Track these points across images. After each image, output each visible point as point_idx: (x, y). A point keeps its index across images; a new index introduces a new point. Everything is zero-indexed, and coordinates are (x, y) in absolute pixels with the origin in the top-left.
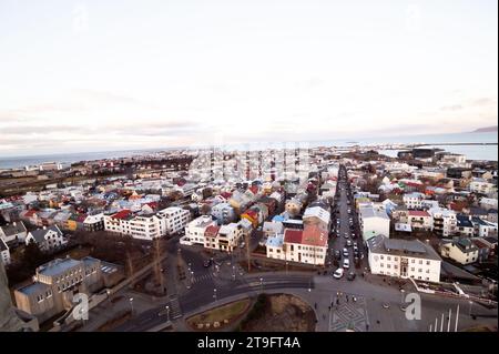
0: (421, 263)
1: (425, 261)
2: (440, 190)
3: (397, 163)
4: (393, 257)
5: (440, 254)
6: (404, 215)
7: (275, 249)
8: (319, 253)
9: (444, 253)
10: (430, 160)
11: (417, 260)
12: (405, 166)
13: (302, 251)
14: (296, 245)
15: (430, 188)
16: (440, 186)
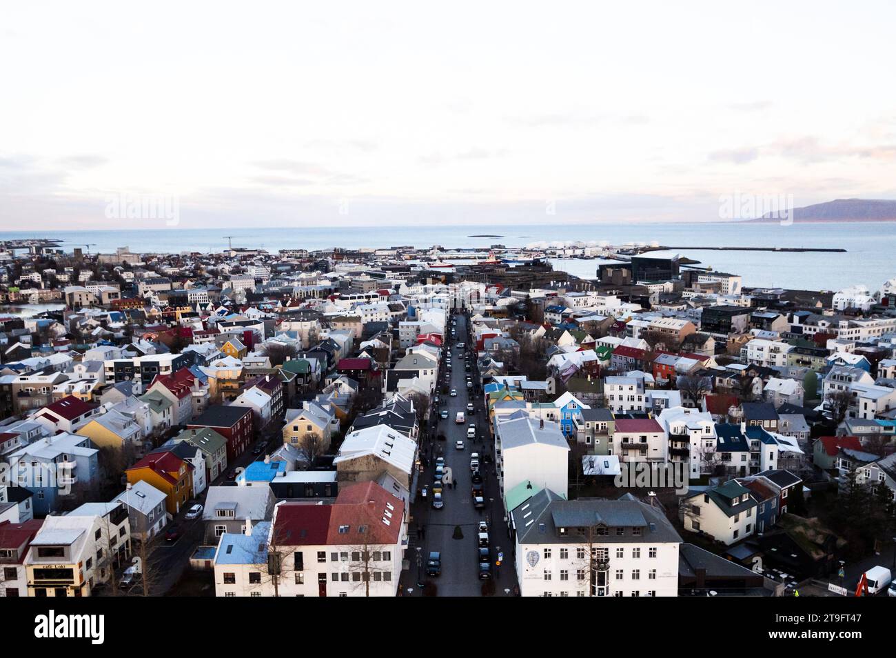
0: (637, 554)
1: (645, 547)
2: (686, 364)
3: (593, 296)
4: (572, 548)
5: (679, 524)
6: (605, 432)
7: (242, 572)
8: (381, 565)
9: (688, 523)
10: (669, 286)
11: (629, 547)
12: (612, 303)
13: (328, 567)
14: (310, 552)
15: (666, 360)
16: (688, 355)
